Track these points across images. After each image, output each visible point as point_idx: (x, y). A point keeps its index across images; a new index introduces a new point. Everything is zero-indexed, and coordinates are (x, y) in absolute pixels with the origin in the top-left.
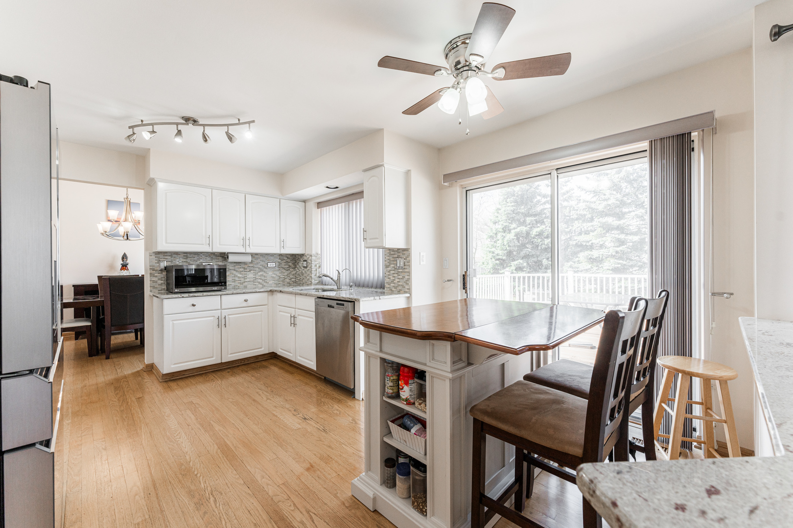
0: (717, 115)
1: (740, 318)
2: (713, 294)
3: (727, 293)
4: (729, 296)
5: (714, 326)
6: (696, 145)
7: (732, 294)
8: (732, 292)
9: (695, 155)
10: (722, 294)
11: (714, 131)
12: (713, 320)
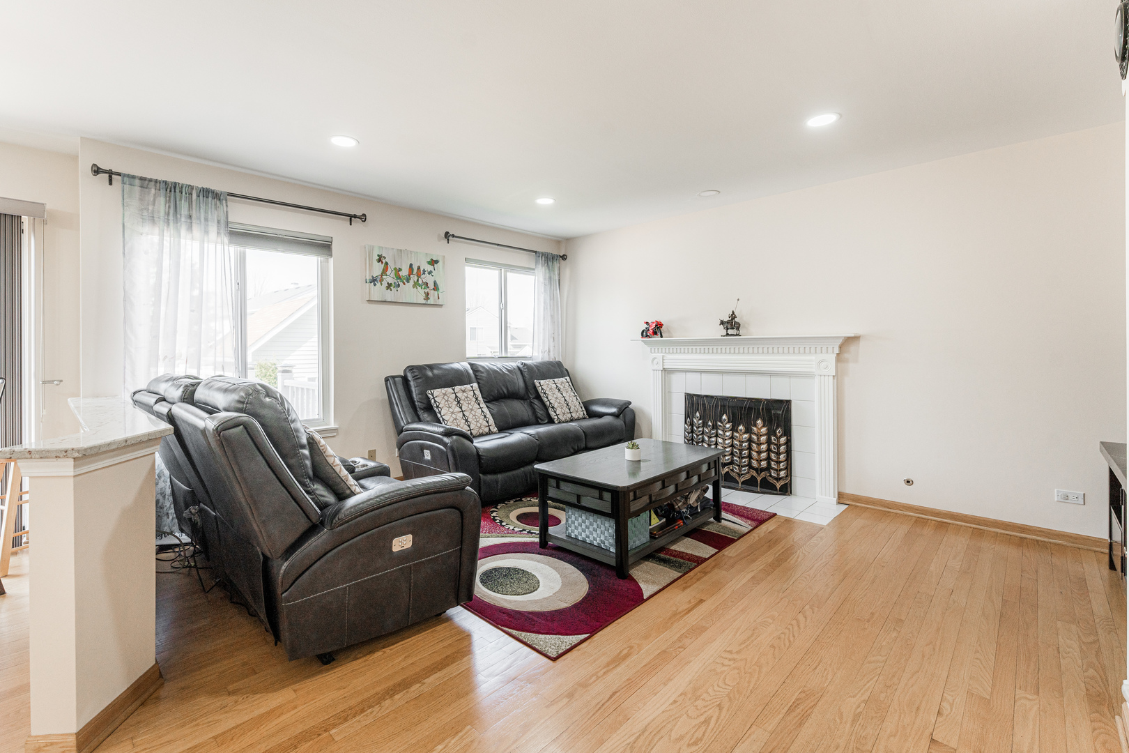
0: (48, 207)
1: (69, 400)
2: (44, 383)
3: (57, 381)
4: (58, 383)
5: (44, 413)
6: (25, 226)
7: (61, 381)
8: (61, 379)
9: (25, 237)
10: (52, 382)
11: (45, 222)
12: (44, 407)
